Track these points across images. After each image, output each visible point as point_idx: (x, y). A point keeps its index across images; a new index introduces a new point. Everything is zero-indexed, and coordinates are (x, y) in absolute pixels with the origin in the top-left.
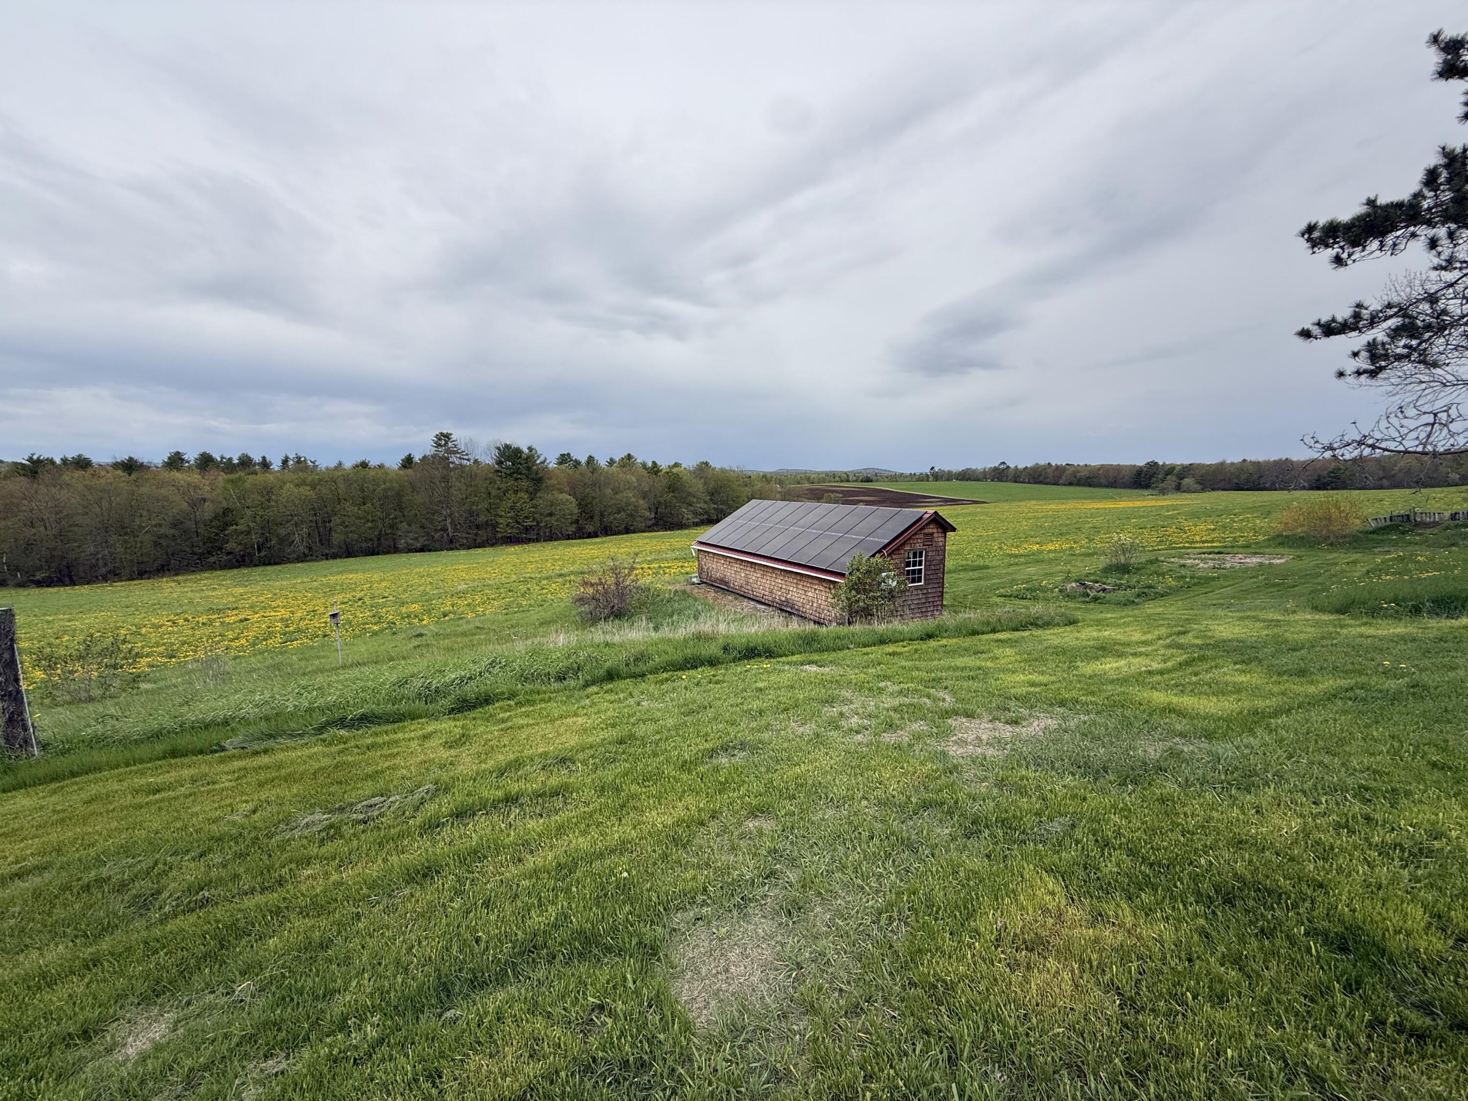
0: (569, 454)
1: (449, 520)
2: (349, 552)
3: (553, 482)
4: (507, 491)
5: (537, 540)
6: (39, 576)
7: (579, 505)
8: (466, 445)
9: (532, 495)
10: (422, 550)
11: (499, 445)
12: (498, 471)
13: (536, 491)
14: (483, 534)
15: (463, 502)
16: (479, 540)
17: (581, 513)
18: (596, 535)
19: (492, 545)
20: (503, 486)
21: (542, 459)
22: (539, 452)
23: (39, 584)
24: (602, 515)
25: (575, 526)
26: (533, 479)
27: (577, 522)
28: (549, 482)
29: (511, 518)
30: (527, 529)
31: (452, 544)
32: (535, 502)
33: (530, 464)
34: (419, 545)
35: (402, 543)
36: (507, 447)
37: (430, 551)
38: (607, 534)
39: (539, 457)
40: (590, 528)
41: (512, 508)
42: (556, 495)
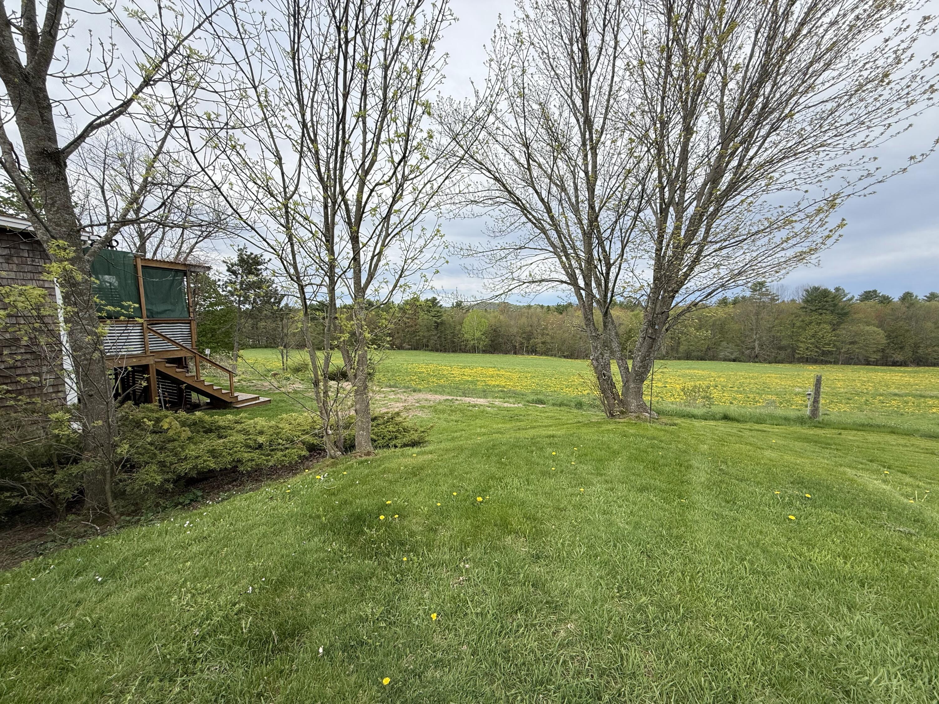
0: (875, 291)
1: (757, 342)
2: (688, 357)
3: (861, 315)
4: (810, 323)
5: (836, 363)
6: (566, 354)
7: (888, 337)
8: (778, 290)
9: (835, 327)
10: (734, 361)
11: (806, 288)
12: (804, 308)
13: (839, 324)
14: (783, 354)
15: (770, 330)
16: (779, 358)
17: (889, 344)
18: (903, 364)
19: (790, 362)
20: (807, 319)
21: (849, 296)
22: (846, 292)
23: (565, 357)
24: (916, 346)
25: (880, 354)
26: (838, 314)
27: (883, 350)
28: (856, 316)
29: (812, 344)
30: (824, 353)
31: (755, 359)
32: (838, 332)
33: (836, 302)
34: (733, 357)
35: (722, 355)
36: (816, 289)
37: (740, 361)
38: (918, 365)
39: (845, 295)
40: (899, 357)
41: (813, 336)
42: (862, 327)
